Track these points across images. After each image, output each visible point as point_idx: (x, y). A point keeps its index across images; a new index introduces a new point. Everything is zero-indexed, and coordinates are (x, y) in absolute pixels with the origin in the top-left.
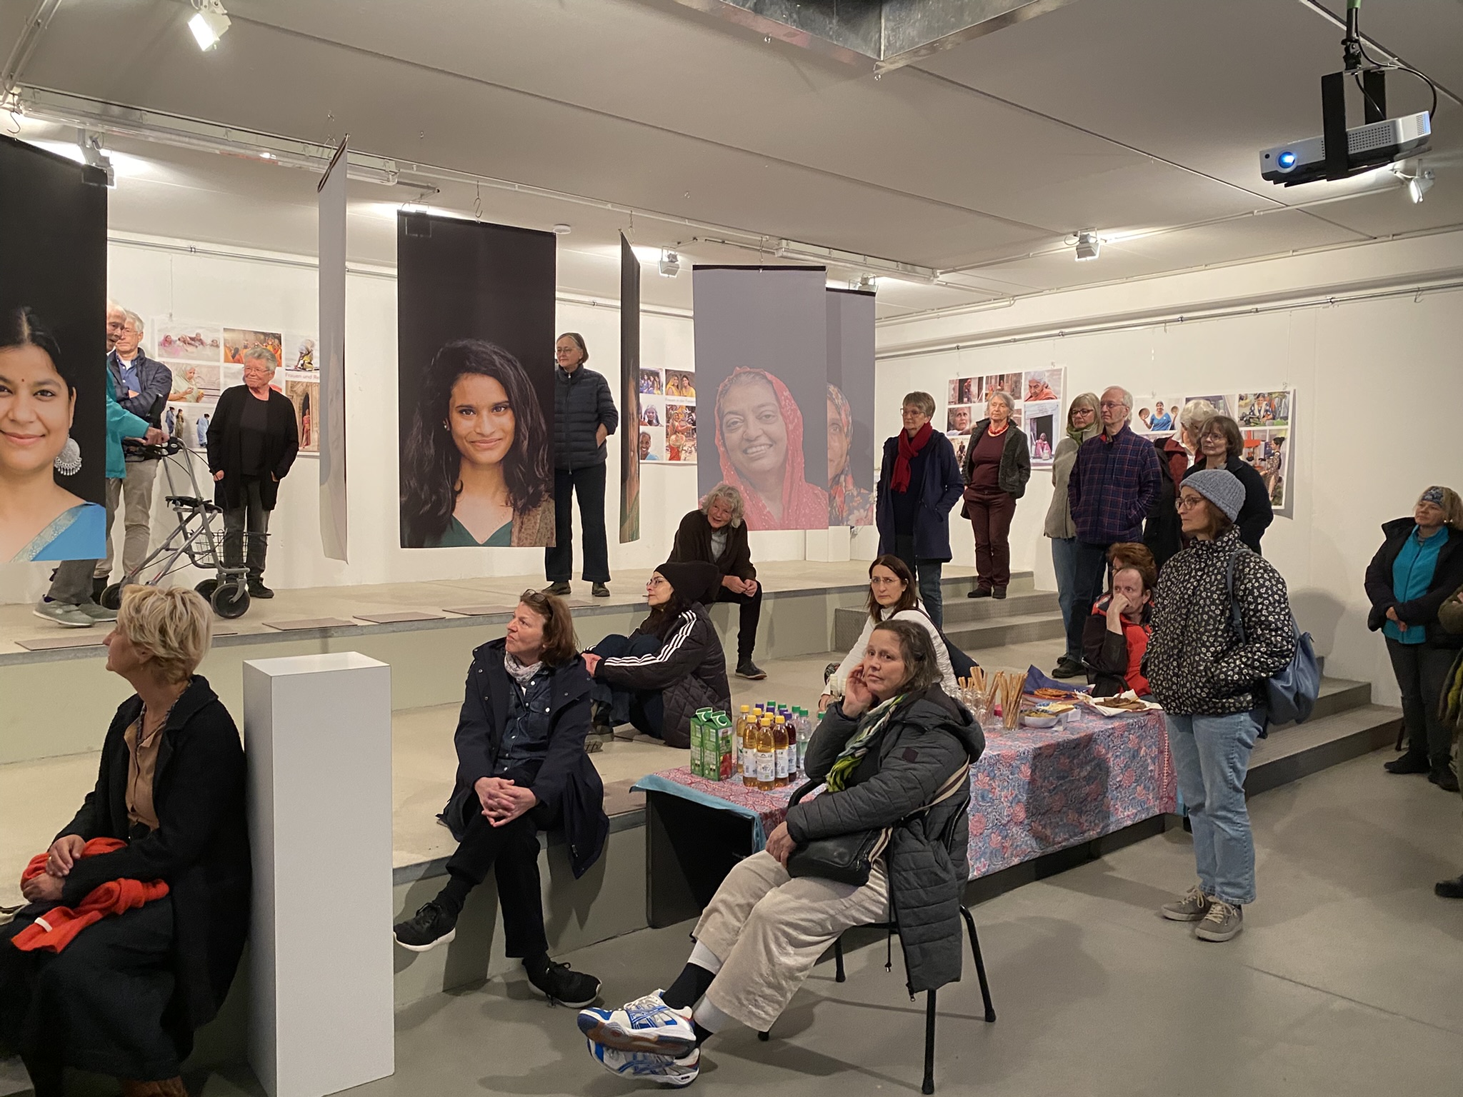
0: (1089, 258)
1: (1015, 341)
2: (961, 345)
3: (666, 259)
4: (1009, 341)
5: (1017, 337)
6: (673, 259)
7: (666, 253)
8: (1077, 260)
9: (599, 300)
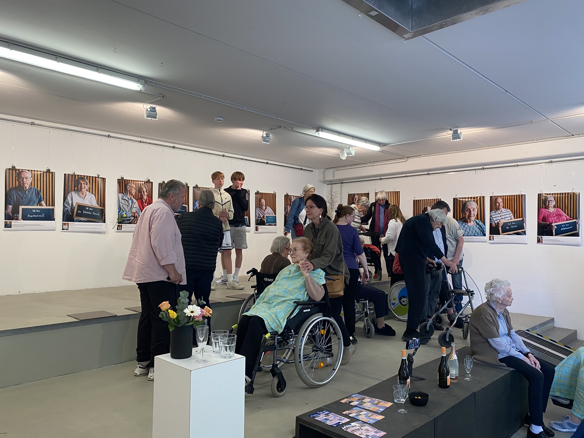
0: (458, 140)
1: (407, 176)
2: (382, 178)
3: (265, 135)
4: (404, 177)
5: (408, 175)
6: (267, 135)
7: (265, 133)
8: (452, 140)
9: (226, 154)
